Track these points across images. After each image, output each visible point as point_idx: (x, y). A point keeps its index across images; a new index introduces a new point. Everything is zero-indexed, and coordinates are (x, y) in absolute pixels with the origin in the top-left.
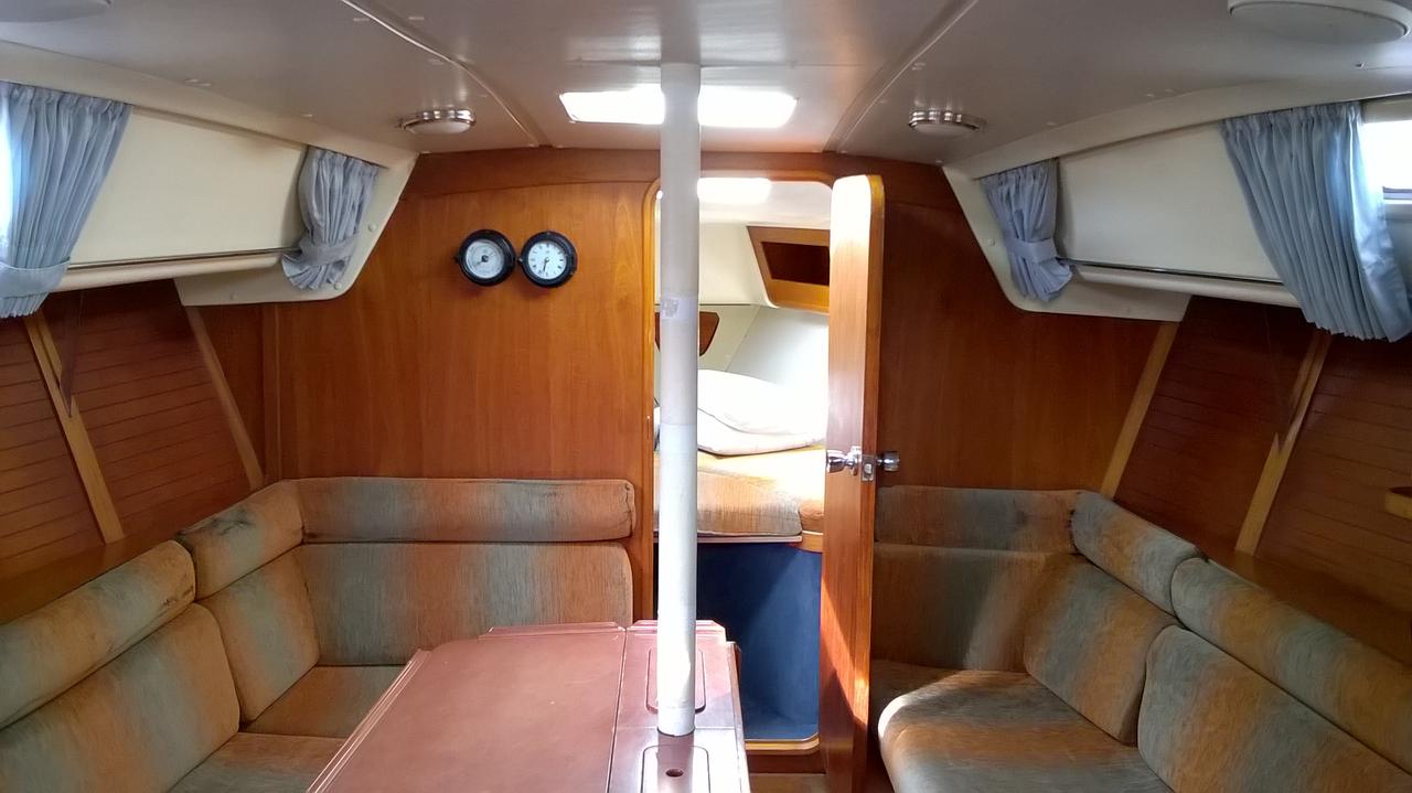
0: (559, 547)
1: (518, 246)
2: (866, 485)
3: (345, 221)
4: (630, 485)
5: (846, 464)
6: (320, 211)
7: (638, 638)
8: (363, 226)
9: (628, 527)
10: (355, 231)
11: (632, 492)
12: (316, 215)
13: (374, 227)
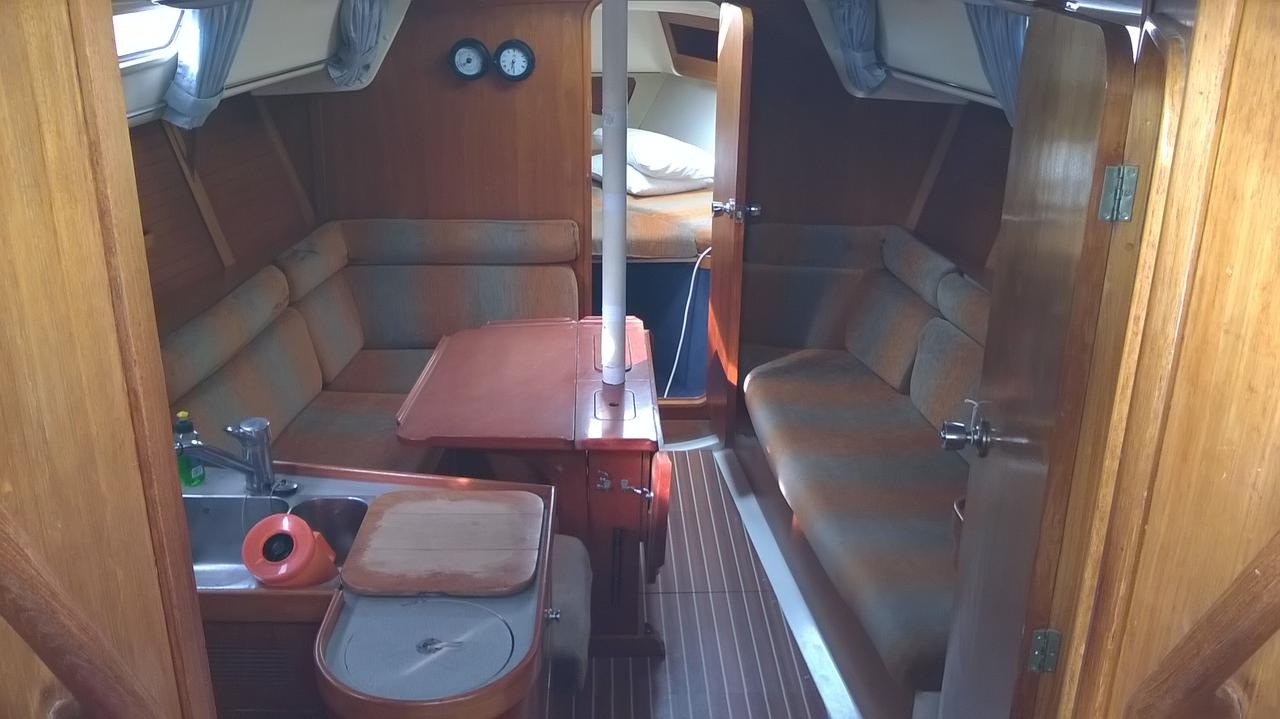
0: (526, 268)
1: (492, 50)
2: (738, 225)
3: (371, 35)
4: (575, 224)
5: (725, 210)
6: (355, 30)
7: (586, 328)
8: (381, 40)
9: (575, 252)
10: (377, 42)
11: (577, 229)
12: (353, 34)
13: (387, 37)
